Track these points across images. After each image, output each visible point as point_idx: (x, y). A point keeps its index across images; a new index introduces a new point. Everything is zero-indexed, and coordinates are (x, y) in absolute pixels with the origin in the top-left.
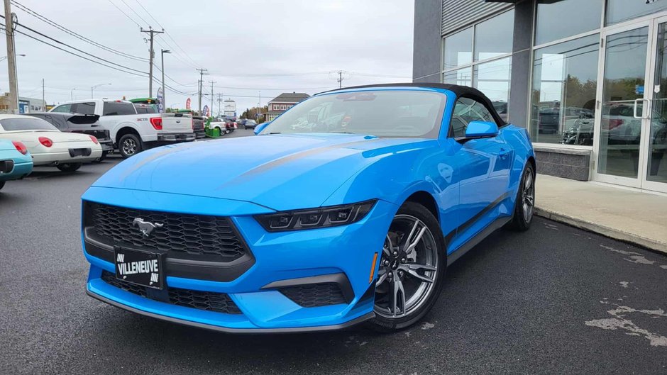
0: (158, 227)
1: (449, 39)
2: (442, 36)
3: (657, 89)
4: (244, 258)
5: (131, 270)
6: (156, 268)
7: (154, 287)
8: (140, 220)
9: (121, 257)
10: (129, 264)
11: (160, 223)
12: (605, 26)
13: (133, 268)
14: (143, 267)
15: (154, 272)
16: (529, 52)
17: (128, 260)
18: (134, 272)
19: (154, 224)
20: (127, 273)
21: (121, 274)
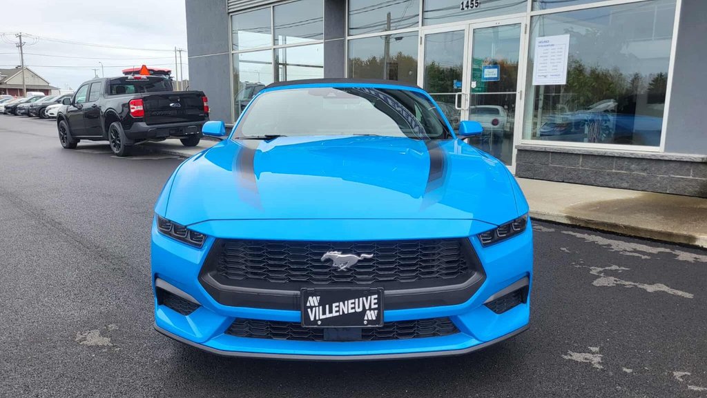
0: (366, 260)
1: (236, 18)
2: (229, 13)
3: (474, 85)
4: (475, 277)
5: (331, 312)
6: (375, 304)
7: (369, 326)
8: (337, 255)
9: (313, 301)
10: (327, 306)
11: (369, 253)
12: (422, 25)
13: (335, 309)
14: (353, 306)
15: (370, 309)
16: (344, 41)
17: (326, 301)
18: (335, 314)
19: (359, 256)
20: (322, 317)
21: (312, 319)
